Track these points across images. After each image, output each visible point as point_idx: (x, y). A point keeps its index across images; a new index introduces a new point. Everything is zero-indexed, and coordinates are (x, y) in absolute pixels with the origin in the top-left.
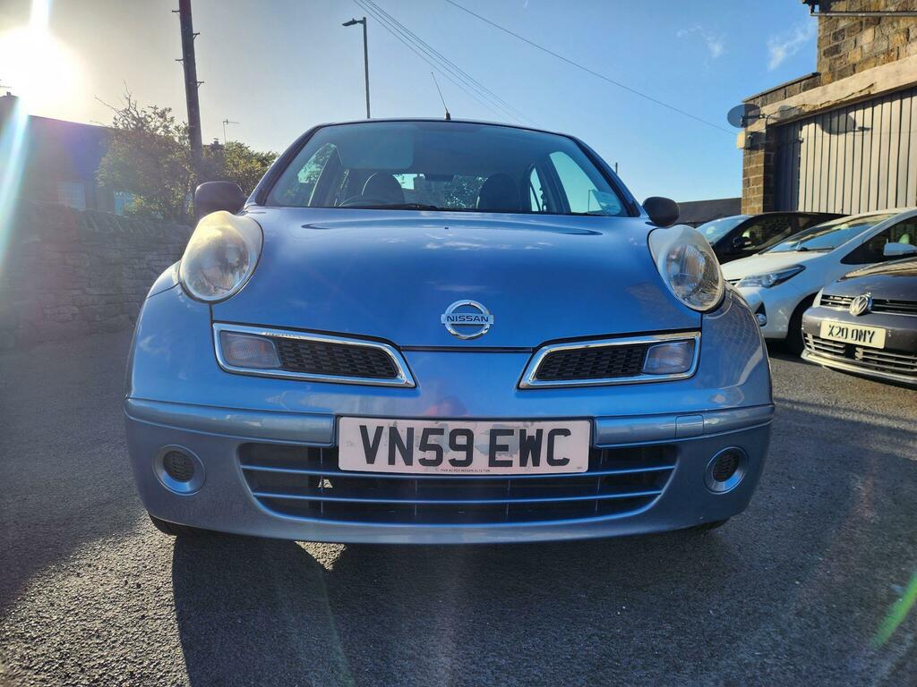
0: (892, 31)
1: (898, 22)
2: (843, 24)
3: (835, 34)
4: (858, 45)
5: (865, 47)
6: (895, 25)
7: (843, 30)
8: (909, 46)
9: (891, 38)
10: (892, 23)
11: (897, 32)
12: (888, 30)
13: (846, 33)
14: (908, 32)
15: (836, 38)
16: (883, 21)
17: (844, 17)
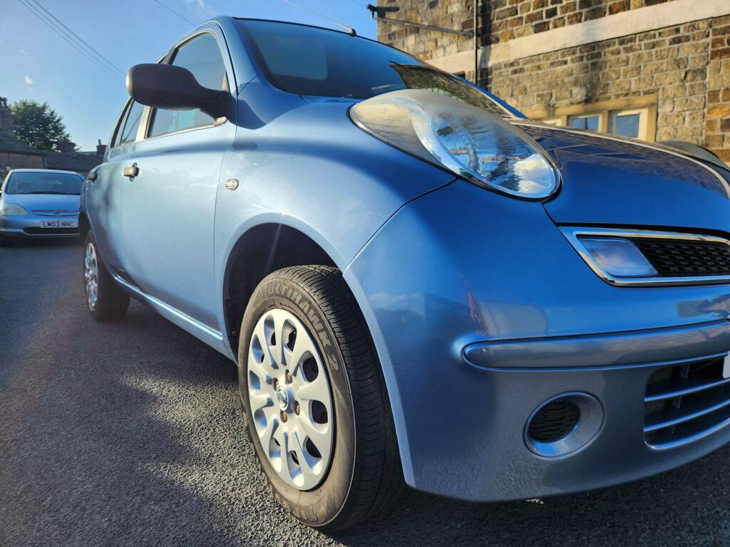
0: (427, 39)
1: (430, 34)
2: (394, 28)
3: (389, 35)
4: (405, 45)
5: (410, 47)
6: (428, 35)
7: (394, 33)
8: (438, 51)
9: (426, 44)
10: (426, 34)
11: (429, 40)
12: (424, 38)
13: (397, 35)
14: (436, 41)
15: (390, 38)
16: (421, 30)
17: (395, 24)
